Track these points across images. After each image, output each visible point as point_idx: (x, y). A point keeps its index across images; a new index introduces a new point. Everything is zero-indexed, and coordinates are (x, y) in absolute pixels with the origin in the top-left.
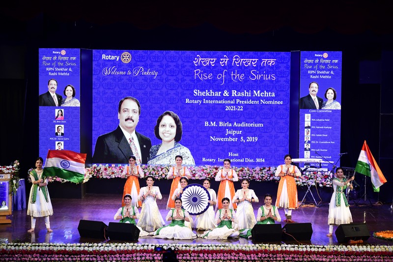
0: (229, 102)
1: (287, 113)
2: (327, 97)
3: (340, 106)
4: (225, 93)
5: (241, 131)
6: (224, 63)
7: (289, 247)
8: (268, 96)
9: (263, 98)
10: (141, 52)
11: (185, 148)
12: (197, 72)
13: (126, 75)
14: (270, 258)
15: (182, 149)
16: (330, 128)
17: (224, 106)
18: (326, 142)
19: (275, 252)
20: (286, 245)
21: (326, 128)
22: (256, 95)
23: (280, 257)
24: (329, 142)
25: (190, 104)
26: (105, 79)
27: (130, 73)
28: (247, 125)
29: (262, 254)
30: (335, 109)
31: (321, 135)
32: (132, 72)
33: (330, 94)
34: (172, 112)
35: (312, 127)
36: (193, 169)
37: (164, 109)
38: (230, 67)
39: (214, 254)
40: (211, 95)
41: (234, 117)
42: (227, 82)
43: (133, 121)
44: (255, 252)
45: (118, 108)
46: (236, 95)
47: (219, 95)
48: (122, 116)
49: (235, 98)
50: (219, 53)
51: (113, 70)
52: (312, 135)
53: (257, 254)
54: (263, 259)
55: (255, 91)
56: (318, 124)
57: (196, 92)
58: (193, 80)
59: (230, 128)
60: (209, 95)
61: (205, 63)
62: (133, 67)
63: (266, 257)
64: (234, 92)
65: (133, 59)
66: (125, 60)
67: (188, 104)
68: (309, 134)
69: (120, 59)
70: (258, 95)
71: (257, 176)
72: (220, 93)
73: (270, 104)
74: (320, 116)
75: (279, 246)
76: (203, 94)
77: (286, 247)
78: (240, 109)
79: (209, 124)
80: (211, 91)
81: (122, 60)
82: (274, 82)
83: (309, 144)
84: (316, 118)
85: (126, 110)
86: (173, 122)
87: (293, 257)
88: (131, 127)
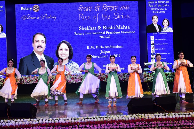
0: (101, 33)
1: (138, 39)
2: (164, 25)
3: (172, 30)
4: (99, 27)
5: (110, 51)
6: (97, 9)
7: (161, 116)
8: (125, 28)
9: (123, 30)
10: (45, 5)
11: (75, 63)
12: (81, 15)
13: (36, 19)
14: (146, 125)
15: (74, 64)
16: (167, 44)
17: (98, 36)
18: (165, 53)
19: (150, 120)
20: (159, 114)
21: (164, 44)
22: (118, 28)
23: (154, 124)
24: (167, 53)
25: (77, 35)
26: (23, 22)
27: (39, 18)
28: (113, 47)
29: (139, 122)
30: (169, 32)
31: (161, 49)
32: (40, 17)
33: (166, 23)
34: (66, 41)
35: (156, 44)
36: (81, 76)
37: (61, 39)
38: (101, 12)
39: (99, 124)
40: (90, 29)
41: (105, 42)
42: (100, 21)
43: (42, 48)
44: (134, 121)
45: (32, 40)
46: (106, 29)
47: (95, 29)
48: (35, 45)
49: (105, 30)
50: (94, 3)
51: (28, 17)
52: (156, 49)
53: (135, 123)
54: (140, 126)
55: (117, 26)
56: (159, 42)
57: (81, 28)
58: (78, 21)
59: (103, 50)
60: (89, 29)
61: (85, 10)
62: (40, 14)
63: (142, 125)
64: (104, 27)
65: (40, 9)
66: (35, 10)
67: (76, 35)
68: (154, 49)
69: (32, 9)
70: (119, 28)
71: (121, 78)
72: (95, 28)
73: (127, 34)
74: (160, 37)
75: (152, 115)
76: (85, 29)
77: (158, 116)
78: (109, 37)
79: (90, 47)
80: (90, 27)
81: (34, 10)
82: (129, 20)
83: (154, 55)
84: (157, 38)
85: (37, 41)
86: (67, 47)
87: (165, 124)
88: (41, 52)
